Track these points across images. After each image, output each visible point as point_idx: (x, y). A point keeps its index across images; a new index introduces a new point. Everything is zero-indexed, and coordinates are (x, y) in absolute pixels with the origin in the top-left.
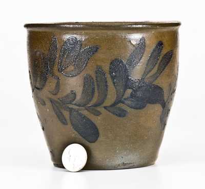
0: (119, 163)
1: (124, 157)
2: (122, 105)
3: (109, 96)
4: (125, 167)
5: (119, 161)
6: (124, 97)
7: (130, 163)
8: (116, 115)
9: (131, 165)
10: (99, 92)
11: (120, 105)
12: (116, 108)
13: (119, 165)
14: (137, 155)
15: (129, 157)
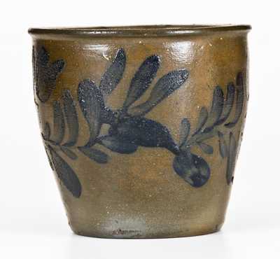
0: (114, 230)
1: (119, 221)
2: (100, 146)
3: (81, 133)
4: (124, 235)
5: (112, 227)
6: (100, 136)
7: (131, 231)
8: (95, 160)
9: (133, 234)
11: (97, 146)
12: (93, 150)
13: (114, 232)
14: (140, 220)
15: (127, 222)
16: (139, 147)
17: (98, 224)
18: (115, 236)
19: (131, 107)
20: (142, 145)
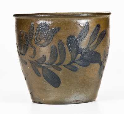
1: (76, 96)
2: (75, 64)
4: (77, 102)
5: (73, 99)
6: (76, 59)
8: (71, 70)
9: (81, 101)
10: (60, 56)
12: (71, 66)
13: (73, 101)
14: (84, 95)
15: (79, 96)
16: (91, 64)
17: (66, 98)
18: (73, 103)
19: (90, 46)
20: (92, 63)
